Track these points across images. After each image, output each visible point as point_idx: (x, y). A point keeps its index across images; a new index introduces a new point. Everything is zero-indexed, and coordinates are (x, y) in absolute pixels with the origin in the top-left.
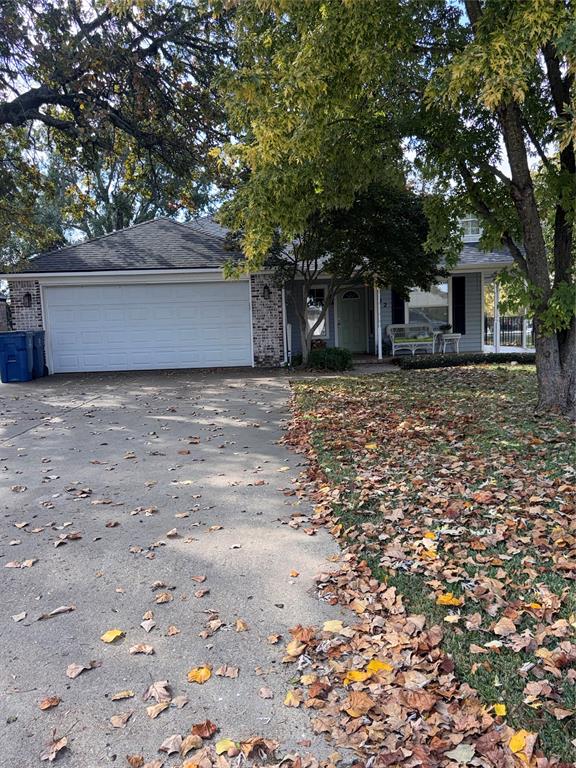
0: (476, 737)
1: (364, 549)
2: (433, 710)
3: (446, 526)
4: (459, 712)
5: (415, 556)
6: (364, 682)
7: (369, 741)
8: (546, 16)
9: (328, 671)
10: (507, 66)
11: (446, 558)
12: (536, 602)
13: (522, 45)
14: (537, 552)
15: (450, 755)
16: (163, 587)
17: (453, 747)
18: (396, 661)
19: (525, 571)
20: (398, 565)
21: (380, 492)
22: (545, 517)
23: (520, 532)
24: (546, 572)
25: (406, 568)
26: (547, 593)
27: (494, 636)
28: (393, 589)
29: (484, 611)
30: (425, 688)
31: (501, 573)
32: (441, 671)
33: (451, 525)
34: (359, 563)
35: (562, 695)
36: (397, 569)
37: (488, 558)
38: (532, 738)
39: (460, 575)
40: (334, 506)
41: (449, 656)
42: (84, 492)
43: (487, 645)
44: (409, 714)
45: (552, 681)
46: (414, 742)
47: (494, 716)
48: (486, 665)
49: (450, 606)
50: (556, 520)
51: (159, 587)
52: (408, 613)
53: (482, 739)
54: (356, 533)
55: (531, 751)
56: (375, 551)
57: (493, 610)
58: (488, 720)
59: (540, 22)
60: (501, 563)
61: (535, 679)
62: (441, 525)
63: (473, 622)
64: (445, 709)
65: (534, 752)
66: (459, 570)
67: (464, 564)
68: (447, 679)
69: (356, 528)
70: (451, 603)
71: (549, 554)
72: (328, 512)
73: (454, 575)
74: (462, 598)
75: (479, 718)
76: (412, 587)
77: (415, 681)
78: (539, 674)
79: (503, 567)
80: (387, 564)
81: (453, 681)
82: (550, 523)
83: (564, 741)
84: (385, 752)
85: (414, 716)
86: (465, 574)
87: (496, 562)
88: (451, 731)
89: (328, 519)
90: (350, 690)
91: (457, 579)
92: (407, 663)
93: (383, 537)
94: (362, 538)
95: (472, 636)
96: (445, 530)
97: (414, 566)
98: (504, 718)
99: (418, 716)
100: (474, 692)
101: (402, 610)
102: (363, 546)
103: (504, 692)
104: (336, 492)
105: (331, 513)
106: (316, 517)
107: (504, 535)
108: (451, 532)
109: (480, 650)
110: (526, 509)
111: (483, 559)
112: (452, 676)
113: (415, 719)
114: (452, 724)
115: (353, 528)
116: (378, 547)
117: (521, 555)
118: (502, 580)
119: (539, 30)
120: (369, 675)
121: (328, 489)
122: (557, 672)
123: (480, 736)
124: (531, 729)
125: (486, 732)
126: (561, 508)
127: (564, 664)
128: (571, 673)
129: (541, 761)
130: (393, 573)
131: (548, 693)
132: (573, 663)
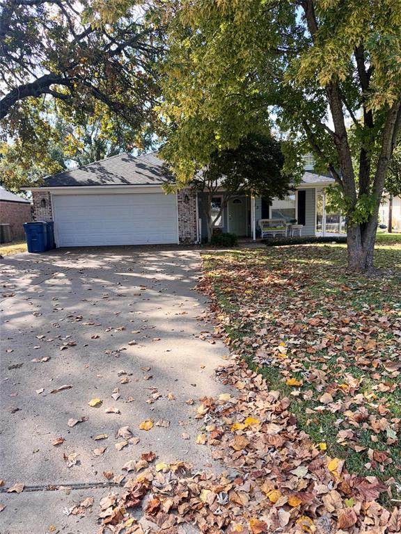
0: (308, 462)
1: (244, 352)
2: (284, 446)
3: (292, 339)
4: (299, 447)
5: (274, 356)
6: (243, 430)
7: (246, 464)
8: (358, 30)
9: (222, 423)
10: (335, 60)
11: (292, 357)
12: (345, 383)
13: (344, 47)
14: (346, 354)
15: (294, 472)
16: (125, 374)
17: (295, 468)
18: (262, 418)
19: (339, 365)
20: (263, 361)
21: (253, 319)
22: (351, 334)
23: (337, 343)
24: (351, 367)
25: (268, 363)
26: (352, 379)
27: (320, 403)
28: (261, 375)
29: (314, 389)
30: (279, 433)
31: (325, 367)
32: (289, 424)
33: (295, 338)
34: (240, 360)
35: (359, 438)
36: (263, 364)
37: (317, 358)
38: (341, 462)
39: (301, 368)
40: (226, 326)
41: (294, 415)
42: (77, 318)
43: (316, 408)
44: (269, 449)
45: (354, 430)
46: (272, 464)
47: (319, 450)
48: (315, 420)
49: (295, 386)
50: (358, 336)
51: (122, 374)
52: (269, 389)
53: (312, 463)
54: (239, 343)
55: (341, 470)
56: (250, 353)
57: (319, 388)
58: (316, 452)
59: (355, 33)
60: (324, 361)
61: (344, 428)
62: (289, 338)
63: (308, 395)
64: (291, 445)
65: (342, 471)
66: (300, 365)
67: (303, 361)
68: (292, 429)
69: (239, 340)
70: (295, 384)
71: (353, 355)
72: (223, 330)
73: (297, 367)
74: (301, 382)
75: (311, 451)
76: (272, 374)
77: (273, 429)
78: (346, 426)
79: (326, 363)
80: (257, 361)
81: (296, 429)
82: (354, 337)
83: (360, 465)
84: (255, 470)
85: (272, 449)
86: (303, 367)
87: (322, 360)
88: (294, 459)
89: (222, 334)
90: (235, 434)
91: (298, 370)
92: (269, 419)
93: (255, 345)
94: (243, 345)
95: (307, 404)
96: (291, 341)
97: (273, 362)
98: (325, 451)
99: (275, 450)
100: (308, 436)
101: (266, 388)
102: (243, 350)
103: (325, 436)
104: (228, 319)
105: (225, 331)
106: (216, 333)
107: (327, 344)
108: (295, 342)
109: (312, 411)
110: (340, 329)
111: (314, 359)
112: (295, 427)
113: (273, 452)
114: (295, 455)
115: (237, 340)
116: (252, 351)
117: (336, 356)
118: (325, 371)
119: (354, 38)
120: (246, 426)
121: (223, 317)
122: (356, 424)
123: (311, 461)
124: (341, 457)
125: (314, 459)
126: (361, 328)
127: (361, 420)
128: (365, 425)
129: (346, 476)
130: (261, 366)
131: (351, 436)
132: (366, 420)
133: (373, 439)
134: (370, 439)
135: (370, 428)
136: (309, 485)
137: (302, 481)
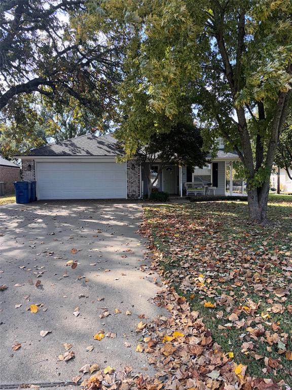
0: (220, 367)
1: (173, 281)
3: (209, 272)
4: (213, 356)
5: (195, 285)
6: (172, 341)
7: (173, 368)
9: (156, 336)
11: (209, 286)
12: (247, 306)
14: (248, 284)
15: (209, 375)
16: (84, 296)
17: (210, 371)
18: (186, 331)
19: (243, 292)
20: (187, 289)
21: (180, 256)
22: (251, 268)
23: (240, 275)
24: (252, 294)
25: (191, 290)
26: (252, 302)
27: (229, 321)
29: (224, 310)
30: (198, 344)
31: (232, 293)
33: (211, 271)
34: (170, 287)
35: (258, 348)
36: (187, 291)
37: (227, 286)
38: (245, 368)
39: (214, 294)
40: (160, 261)
41: (209, 330)
42: (50, 253)
43: (226, 325)
44: (191, 356)
45: (254, 342)
46: (193, 369)
47: (228, 358)
48: (225, 334)
49: (210, 308)
50: (256, 270)
51: (82, 296)
52: (191, 310)
53: (223, 368)
54: (170, 274)
55: (244, 374)
56: (178, 282)
57: (228, 309)
58: (225, 360)
60: (232, 289)
61: (246, 341)
62: (206, 271)
63: (220, 315)
64: (207, 354)
65: (245, 375)
66: (214, 291)
67: (216, 289)
69: (170, 272)
70: (211, 306)
71: (253, 285)
72: (158, 264)
73: (212, 293)
74: (215, 304)
75: (222, 359)
76: (194, 299)
77: (194, 341)
78: (248, 339)
79: (233, 291)
80: (183, 288)
82: (253, 271)
83: (259, 370)
85: (193, 357)
86: (216, 293)
87: (230, 288)
88: (209, 364)
89: (157, 267)
90: (165, 344)
91: (213, 296)
92: (191, 333)
93: (181, 276)
94: (172, 276)
95: (219, 321)
96: (208, 273)
97: (195, 289)
98: (233, 358)
99: (195, 357)
100: (220, 346)
101: (189, 308)
102: (172, 280)
103: (233, 347)
104: (161, 255)
105: (159, 265)
106: (152, 266)
107: (233, 276)
108: (211, 274)
109: (223, 327)
110: (243, 265)
111: (225, 287)
113: (194, 359)
114: (210, 361)
115: (168, 272)
118: (233, 296)
120: (174, 338)
121: (158, 254)
122: (256, 338)
123: (222, 367)
124: (244, 364)
125: (224, 365)
126: (258, 264)
127: (259, 335)
128: (262, 339)
129: (248, 378)
130: (185, 292)
131: (252, 347)
132: (263, 334)
133: (268, 350)
134: (266, 350)
135: (266, 341)
136: (220, 385)
137: (215, 382)
